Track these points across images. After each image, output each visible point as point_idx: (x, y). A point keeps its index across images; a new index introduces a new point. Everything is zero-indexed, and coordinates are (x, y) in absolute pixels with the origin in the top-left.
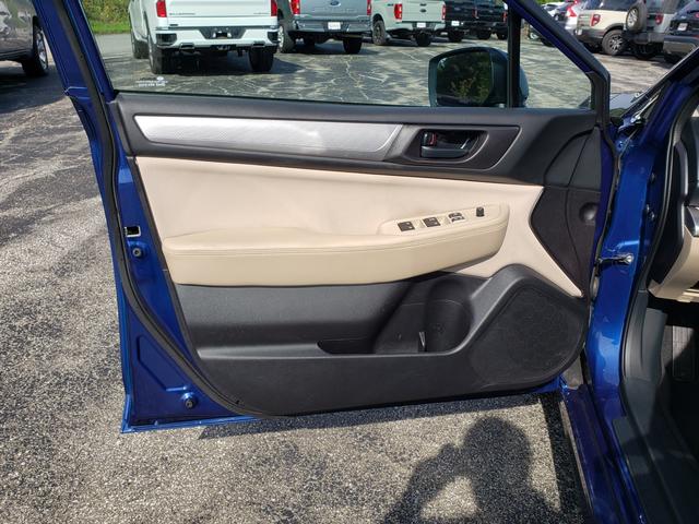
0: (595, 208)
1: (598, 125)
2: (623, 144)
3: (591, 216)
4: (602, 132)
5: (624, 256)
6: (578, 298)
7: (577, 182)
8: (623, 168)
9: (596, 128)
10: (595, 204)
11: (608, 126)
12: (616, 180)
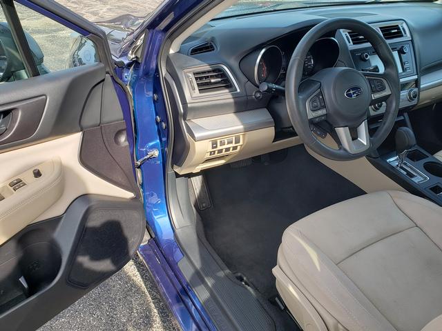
0: (125, 133)
1: (108, 73)
2: (128, 75)
3: (123, 139)
4: (112, 76)
5: (152, 153)
6: (132, 199)
7: (106, 119)
8: (133, 92)
9: (107, 75)
10: (123, 130)
11: (115, 69)
12: (132, 104)
